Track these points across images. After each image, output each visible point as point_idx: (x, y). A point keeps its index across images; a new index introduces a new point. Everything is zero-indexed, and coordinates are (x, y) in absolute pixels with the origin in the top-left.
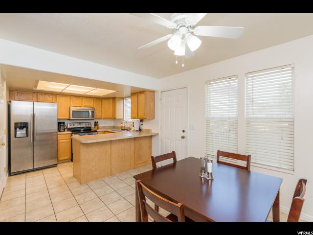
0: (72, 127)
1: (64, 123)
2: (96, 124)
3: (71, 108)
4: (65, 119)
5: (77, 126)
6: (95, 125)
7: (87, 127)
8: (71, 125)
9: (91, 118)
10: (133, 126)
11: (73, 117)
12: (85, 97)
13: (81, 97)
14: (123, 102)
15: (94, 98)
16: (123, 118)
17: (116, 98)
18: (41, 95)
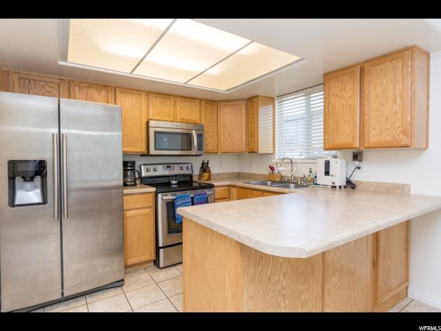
0: (152, 173)
1: (133, 163)
2: (205, 168)
3: (152, 123)
4: (136, 154)
5: (161, 171)
6: (203, 171)
7: (183, 175)
8: (148, 171)
9: (196, 151)
10: (327, 173)
11: (156, 149)
12: (182, 97)
13: (173, 96)
14: (272, 108)
15: (201, 100)
16: (272, 152)
17: (257, 96)
18: (80, 88)
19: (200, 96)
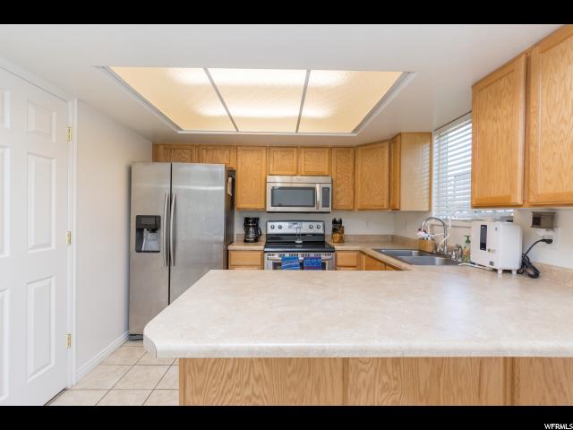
0: (277, 230)
1: (256, 219)
2: (337, 226)
3: (270, 179)
5: (287, 229)
6: (335, 230)
7: (314, 235)
8: (273, 228)
9: (322, 209)
10: (483, 246)
11: (272, 206)
12: (306, 147)
13: (297, 147)
14: (428, 148)
15: (331, 148)
16: (427, 209)
17: (400, 134)
18: (207, 151)
19: (330, 143)
